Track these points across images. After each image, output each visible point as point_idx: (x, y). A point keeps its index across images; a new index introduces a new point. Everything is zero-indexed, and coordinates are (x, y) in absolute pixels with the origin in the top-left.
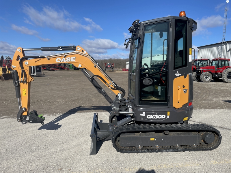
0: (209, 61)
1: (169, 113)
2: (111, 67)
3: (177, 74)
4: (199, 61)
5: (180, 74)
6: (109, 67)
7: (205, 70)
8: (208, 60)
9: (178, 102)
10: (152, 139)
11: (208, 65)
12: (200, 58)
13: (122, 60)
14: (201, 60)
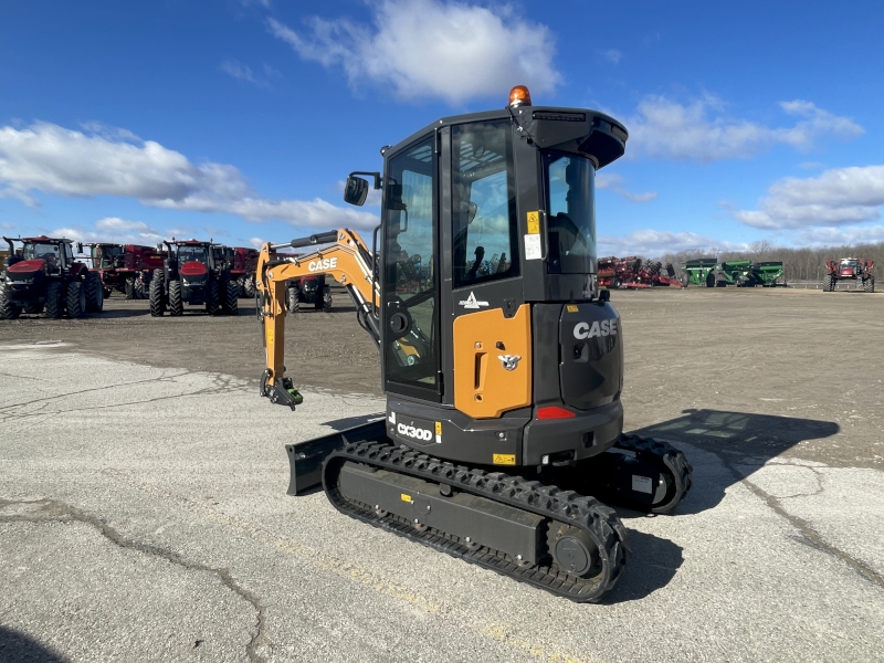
1: (438, 424)
3: (471, 302)
5: (486, 304)
6: (846, 274)
9: (479, 398)
10: (406, 498)
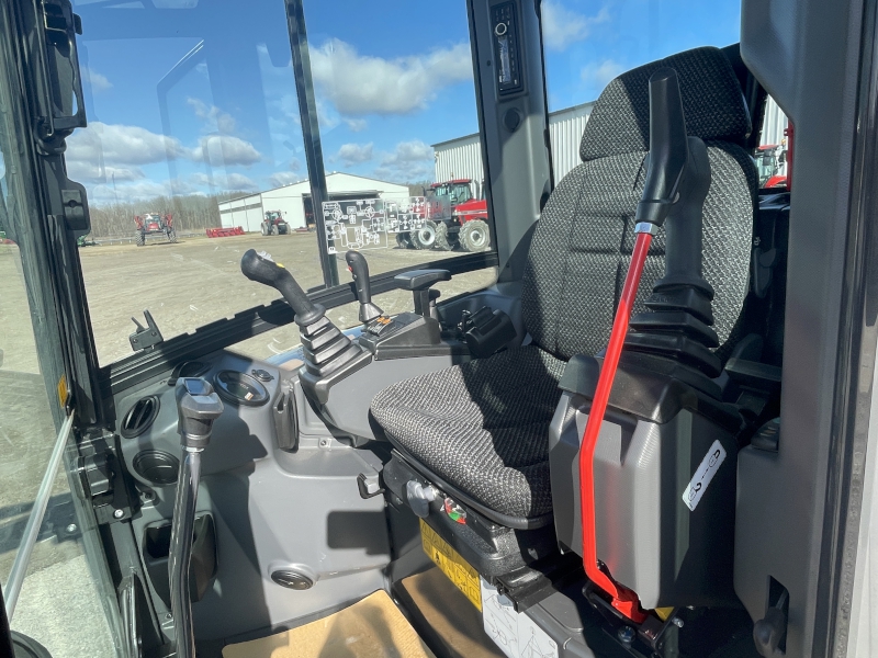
0: (473, 186)
2: (164, 226)
4: (446, 187)
6: (153, 228)
7: (469, 213)
8: (470, 181)
11: (471, 199)
12: (450, 179)
13: (204, 198)
14: (451, 185)
